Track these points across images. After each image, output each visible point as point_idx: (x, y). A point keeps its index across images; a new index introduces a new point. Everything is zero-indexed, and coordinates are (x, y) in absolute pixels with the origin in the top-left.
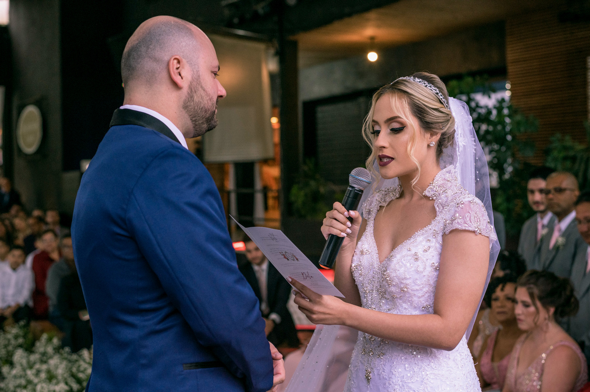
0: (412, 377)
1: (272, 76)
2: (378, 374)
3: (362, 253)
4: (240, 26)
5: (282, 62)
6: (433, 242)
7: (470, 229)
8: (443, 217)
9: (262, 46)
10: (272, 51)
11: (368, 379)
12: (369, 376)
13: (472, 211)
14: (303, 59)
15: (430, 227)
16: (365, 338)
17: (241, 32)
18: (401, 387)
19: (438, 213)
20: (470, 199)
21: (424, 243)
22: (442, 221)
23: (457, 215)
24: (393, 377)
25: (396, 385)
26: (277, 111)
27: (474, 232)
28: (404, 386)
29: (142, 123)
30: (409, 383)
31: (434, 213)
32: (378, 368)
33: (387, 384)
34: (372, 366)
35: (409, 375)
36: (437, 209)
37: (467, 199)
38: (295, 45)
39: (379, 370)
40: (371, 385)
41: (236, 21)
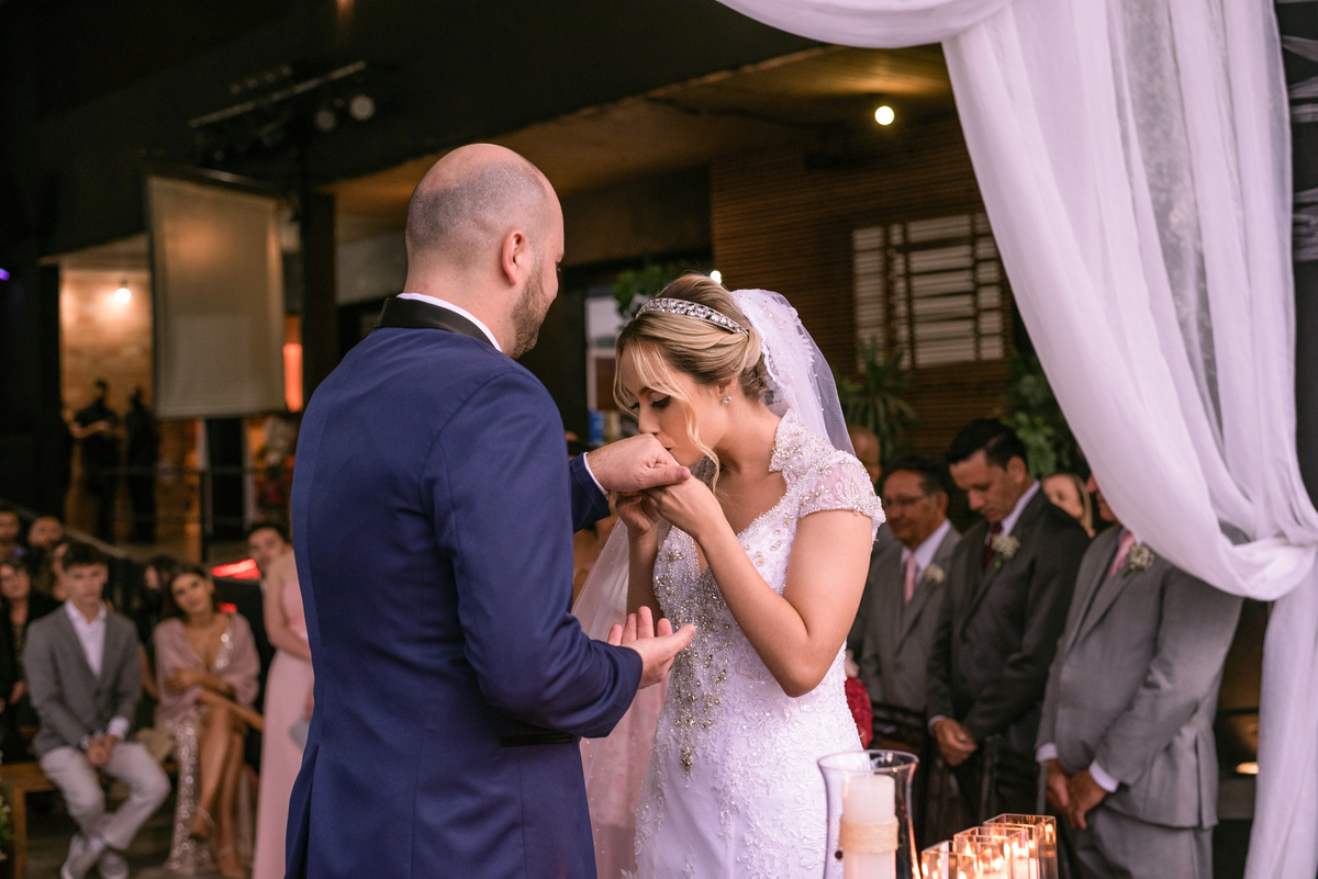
0: (758, 759)
1: (287, 258)
2: (704, 756)
3: (671, 558)
4: (225, 167)
5: (305, 233)
6: (784, 534)
7: (845, 507)
8: (796, 492)
9: (268, 205)
10: (287, 214)
11: (686, 765)
12: (688, 759)
13: (845, 477)
14: (343, 226)
15: (777, 508)
16: (680, 697)
17: (226, 177)
18: (742, 776)
19: (789, 487)
20: (839, 459)
21: (770, 536)
22: (796, 500)
23: (822, 487)
24: (729, 758)
25: (734, 772)
26: (296, 322)
27: (852, 511)
28: (747, 773)
29: (447, 326)
30: (756, 767)
31: (783, 487)
32: (704, 746)
33: (720, 771)
34: (693, 743)
35: (755, 754)
36: (788, 480)
37: (835, 460)
38: (329, 203)
39: (706, 749)
40: (692, 775)
41: (219, 156)
